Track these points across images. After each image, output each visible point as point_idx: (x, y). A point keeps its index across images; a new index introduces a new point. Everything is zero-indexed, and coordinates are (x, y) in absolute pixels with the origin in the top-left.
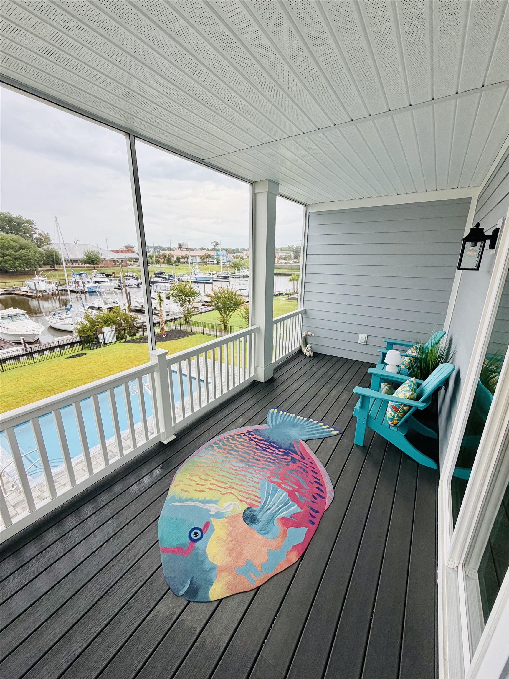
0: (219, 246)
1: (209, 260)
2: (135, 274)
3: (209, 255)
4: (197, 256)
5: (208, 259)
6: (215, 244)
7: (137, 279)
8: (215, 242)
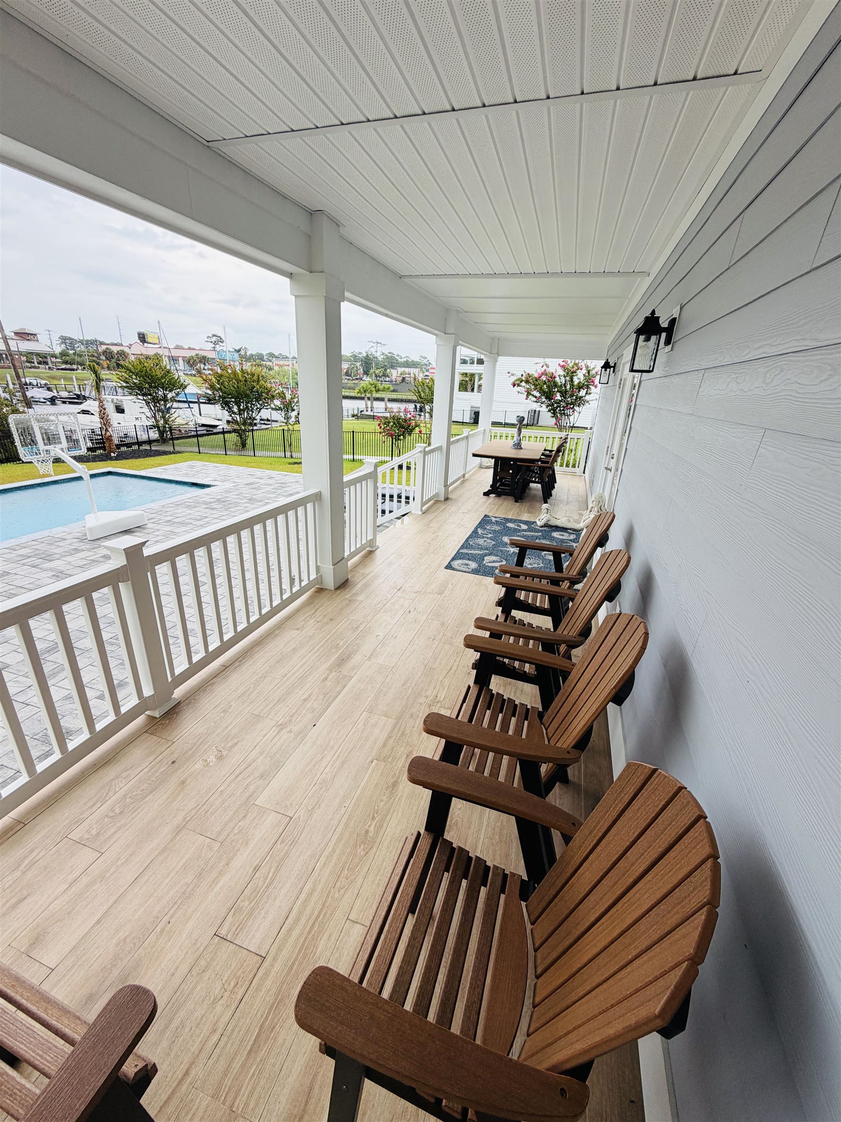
0: (224, 344)
1: (206, 368)
2: (43, 382)
3: (204, 358)
4: (180, 359)
5: (202, 366)
6: (214, 339)
7: (49, 389)
8: (214, 336)
